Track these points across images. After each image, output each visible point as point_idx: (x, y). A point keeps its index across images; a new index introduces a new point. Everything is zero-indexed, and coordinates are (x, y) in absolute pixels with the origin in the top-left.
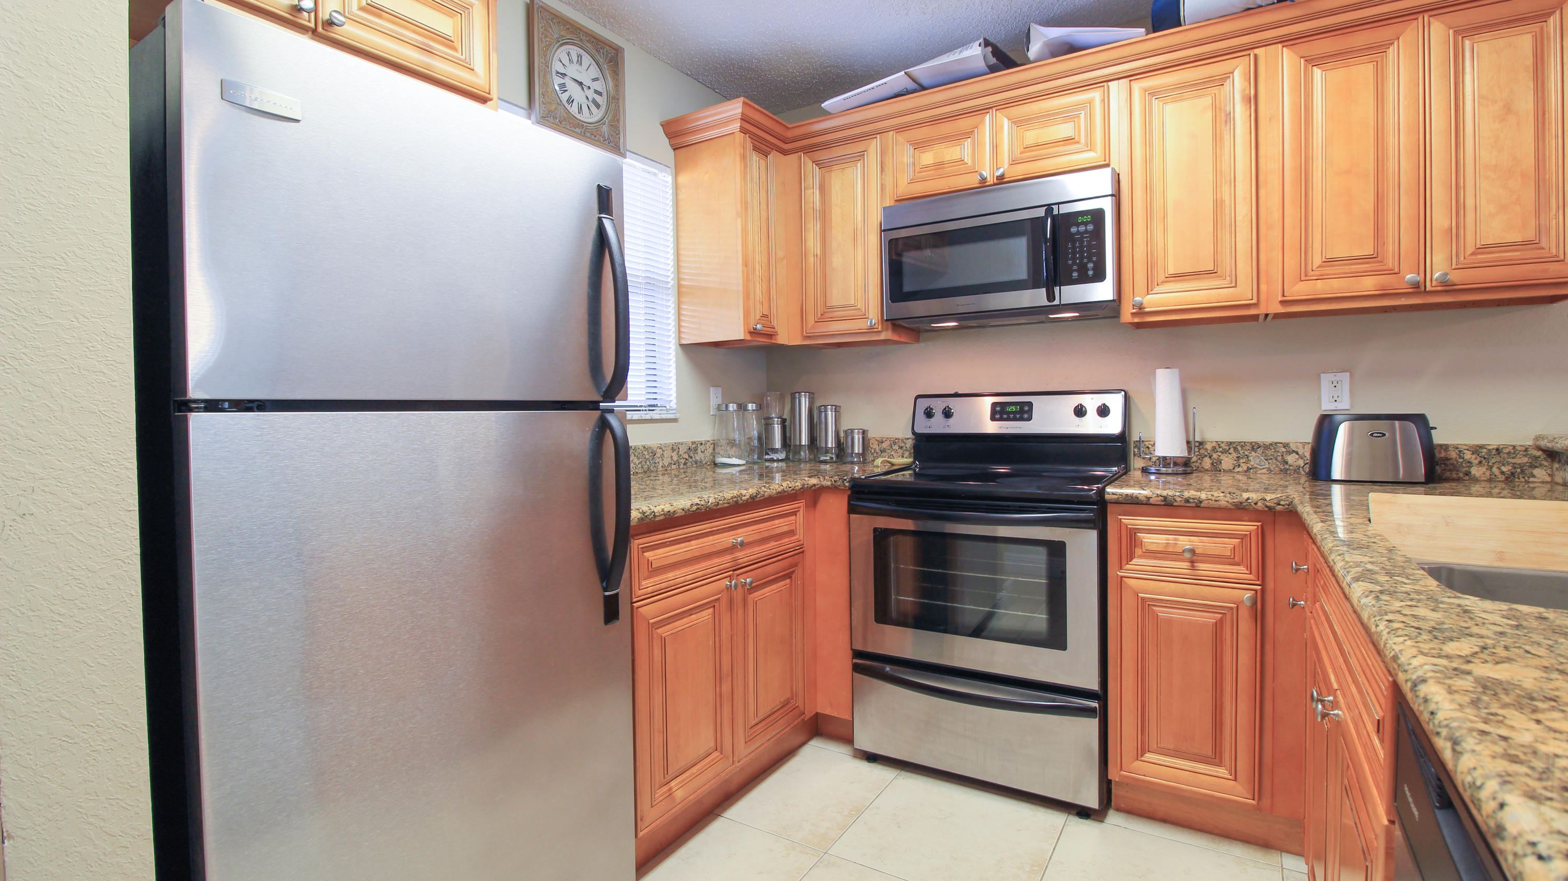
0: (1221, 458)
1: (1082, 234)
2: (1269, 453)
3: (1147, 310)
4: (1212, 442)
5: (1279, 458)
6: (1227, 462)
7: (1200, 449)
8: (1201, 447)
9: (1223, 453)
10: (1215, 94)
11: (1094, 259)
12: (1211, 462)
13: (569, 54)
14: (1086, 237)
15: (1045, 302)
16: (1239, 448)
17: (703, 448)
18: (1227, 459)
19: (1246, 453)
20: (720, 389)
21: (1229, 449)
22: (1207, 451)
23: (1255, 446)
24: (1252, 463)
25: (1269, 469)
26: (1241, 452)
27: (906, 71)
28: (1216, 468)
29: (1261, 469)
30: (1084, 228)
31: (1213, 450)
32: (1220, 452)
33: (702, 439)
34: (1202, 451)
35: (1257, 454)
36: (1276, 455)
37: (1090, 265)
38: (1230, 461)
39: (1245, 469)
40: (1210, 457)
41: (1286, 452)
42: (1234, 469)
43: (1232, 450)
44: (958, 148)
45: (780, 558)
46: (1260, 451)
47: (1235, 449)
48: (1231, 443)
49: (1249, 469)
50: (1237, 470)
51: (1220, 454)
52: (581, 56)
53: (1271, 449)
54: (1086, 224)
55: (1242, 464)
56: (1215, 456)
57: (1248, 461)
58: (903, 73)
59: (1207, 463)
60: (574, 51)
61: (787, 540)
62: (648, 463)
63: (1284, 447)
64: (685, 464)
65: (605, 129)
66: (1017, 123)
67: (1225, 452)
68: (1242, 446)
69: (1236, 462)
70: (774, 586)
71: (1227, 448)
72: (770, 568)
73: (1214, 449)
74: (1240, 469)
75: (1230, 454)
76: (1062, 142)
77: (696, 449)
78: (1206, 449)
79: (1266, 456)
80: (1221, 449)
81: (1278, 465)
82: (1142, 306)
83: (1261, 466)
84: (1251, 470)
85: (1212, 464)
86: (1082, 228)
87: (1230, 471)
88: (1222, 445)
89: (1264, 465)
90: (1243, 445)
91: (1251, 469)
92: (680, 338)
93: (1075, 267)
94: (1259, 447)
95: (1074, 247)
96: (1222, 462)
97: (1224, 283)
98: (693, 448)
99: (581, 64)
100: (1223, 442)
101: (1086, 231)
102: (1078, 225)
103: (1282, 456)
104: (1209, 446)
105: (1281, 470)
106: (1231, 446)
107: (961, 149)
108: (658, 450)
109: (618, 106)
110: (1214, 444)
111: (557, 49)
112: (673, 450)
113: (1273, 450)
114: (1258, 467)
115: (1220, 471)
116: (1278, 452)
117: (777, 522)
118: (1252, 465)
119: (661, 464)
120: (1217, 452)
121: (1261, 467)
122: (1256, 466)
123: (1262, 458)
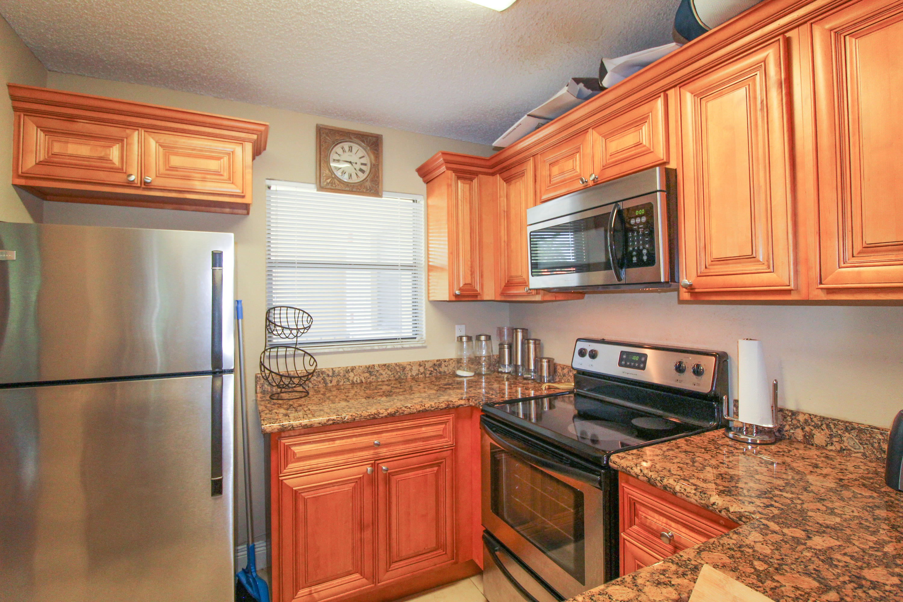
0: (813, 432)
1: (639, 224)
2: (864, 437)
3: (697, 290)
4: (805, 414)
5: (876, 445)
6: (820, 438)
7: (792, 419)
8: (793, 417)
9: (815, 427)
10: (749, 85)
11: (647, 246)
12: (803, 434)
13: (343, 148)
14: (641, 228)
15: (616, 281)
16: (832, 426)
17: (446, 364)
18: (819, 434)
19: (839, 432)
20: (463, 326)
21: (822, 425)
22: (799, 423)
23: (849, 427)
24: (846, 444)
25: (864, 454)
26: (834, 430)
27: (528, 114)
28: (808, 440)
29: (855, 453)
30: (639, 220)
31: (806, 423)
32: (812, 426)
33: (447, 357)
34: (794, 422)
35: (851, 436)
36: (871, 441)
37: (645, 251)
38: (822, 437)
39: (839, 448)
40: (802, 429)
41: (884, 440)
42: (826, 446)
43: (824, 426)
44: (571, 161)
45: (424, 453)
46: (854, 433)
47: (828, 425)
48: (824, 418)
49: (842, 450)
50: (829, 447)
51: (812, 428)
52: (352, 147)
53: (866, 434)
54: (640, 216)
55: (835, 443)
56: (807, 429)
57: (841, 441)
58: (526, 116)
59: (799, 434)
60: (346, 145)
61: (435, 441)
62: (399, 374)
63: (881, 434)
64: (430, 374)
65: (368, 184)
66: (606, 136)
67: (816, 426)
68: (834, 424)
69: (828, 440)
70: (420, 472)
71: (820, 423)
72: (414, 460)
73: (806, 421)
74: (833, 448)
75: (822, 429)
76: (634, 148)
77: (440, 365)
78: (799, 421)
79: (861, 440)
80: (813, 424)
81: (874, 452)
82: (693, 287)
83: (855, 449)
84: (845, 452)
85: (805, 436)
86: (638, 220)
87: (822, 448)
88: (815, 419)
89: (859, 449)
90: (836, 422)
91: (844, 450)
92: (429, 297)
93: (634, 253)
94: (853, 428)
95: (633, 236)
96: (815, 436)
97: (763, 268)
98: (438, 364)
99: (351, 151)
100: (816, 416)
101: (641, 223)
102: (636, 217)
103: (879, 443)
104: (801, 418)
105: (878, 459)
106: (823, 422)
107: (573, 161)
108: (408, 366)
109: (378, 169)
110: (806, 417)
111: (334, 147)
112: (420, 365)
113: (868, 435)
114: (852, 449)
115: (812, 445)
116: (874, 438)
117: (424, 429)
118: (845, 447)
119: (410, 374)
120: (809, 425)
121: (855, 451)
122: (849, 447)
123: (856, 440)
